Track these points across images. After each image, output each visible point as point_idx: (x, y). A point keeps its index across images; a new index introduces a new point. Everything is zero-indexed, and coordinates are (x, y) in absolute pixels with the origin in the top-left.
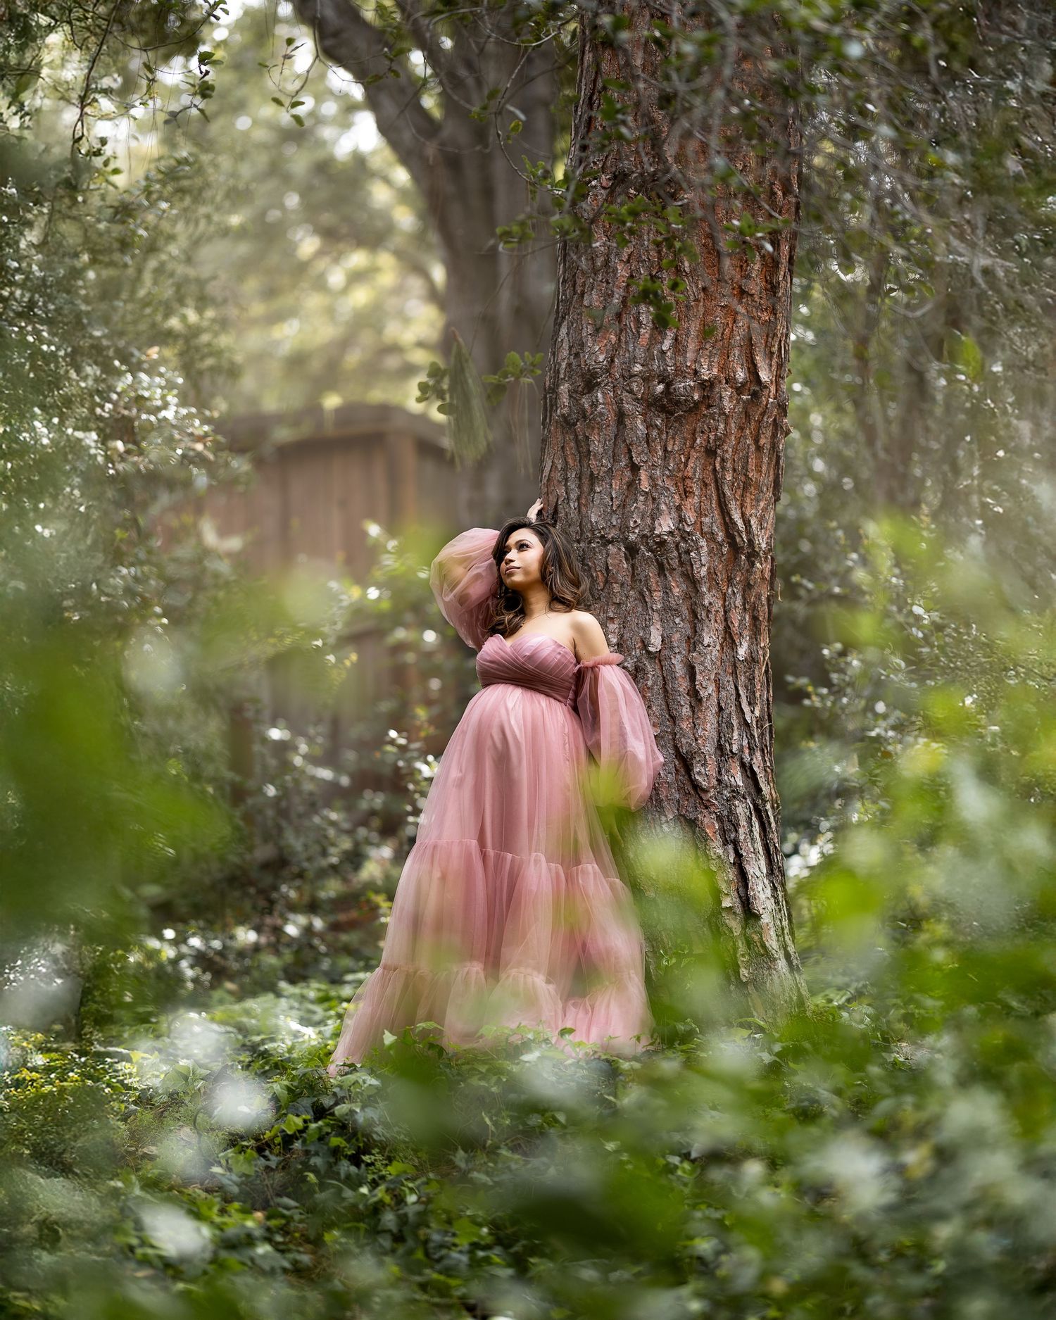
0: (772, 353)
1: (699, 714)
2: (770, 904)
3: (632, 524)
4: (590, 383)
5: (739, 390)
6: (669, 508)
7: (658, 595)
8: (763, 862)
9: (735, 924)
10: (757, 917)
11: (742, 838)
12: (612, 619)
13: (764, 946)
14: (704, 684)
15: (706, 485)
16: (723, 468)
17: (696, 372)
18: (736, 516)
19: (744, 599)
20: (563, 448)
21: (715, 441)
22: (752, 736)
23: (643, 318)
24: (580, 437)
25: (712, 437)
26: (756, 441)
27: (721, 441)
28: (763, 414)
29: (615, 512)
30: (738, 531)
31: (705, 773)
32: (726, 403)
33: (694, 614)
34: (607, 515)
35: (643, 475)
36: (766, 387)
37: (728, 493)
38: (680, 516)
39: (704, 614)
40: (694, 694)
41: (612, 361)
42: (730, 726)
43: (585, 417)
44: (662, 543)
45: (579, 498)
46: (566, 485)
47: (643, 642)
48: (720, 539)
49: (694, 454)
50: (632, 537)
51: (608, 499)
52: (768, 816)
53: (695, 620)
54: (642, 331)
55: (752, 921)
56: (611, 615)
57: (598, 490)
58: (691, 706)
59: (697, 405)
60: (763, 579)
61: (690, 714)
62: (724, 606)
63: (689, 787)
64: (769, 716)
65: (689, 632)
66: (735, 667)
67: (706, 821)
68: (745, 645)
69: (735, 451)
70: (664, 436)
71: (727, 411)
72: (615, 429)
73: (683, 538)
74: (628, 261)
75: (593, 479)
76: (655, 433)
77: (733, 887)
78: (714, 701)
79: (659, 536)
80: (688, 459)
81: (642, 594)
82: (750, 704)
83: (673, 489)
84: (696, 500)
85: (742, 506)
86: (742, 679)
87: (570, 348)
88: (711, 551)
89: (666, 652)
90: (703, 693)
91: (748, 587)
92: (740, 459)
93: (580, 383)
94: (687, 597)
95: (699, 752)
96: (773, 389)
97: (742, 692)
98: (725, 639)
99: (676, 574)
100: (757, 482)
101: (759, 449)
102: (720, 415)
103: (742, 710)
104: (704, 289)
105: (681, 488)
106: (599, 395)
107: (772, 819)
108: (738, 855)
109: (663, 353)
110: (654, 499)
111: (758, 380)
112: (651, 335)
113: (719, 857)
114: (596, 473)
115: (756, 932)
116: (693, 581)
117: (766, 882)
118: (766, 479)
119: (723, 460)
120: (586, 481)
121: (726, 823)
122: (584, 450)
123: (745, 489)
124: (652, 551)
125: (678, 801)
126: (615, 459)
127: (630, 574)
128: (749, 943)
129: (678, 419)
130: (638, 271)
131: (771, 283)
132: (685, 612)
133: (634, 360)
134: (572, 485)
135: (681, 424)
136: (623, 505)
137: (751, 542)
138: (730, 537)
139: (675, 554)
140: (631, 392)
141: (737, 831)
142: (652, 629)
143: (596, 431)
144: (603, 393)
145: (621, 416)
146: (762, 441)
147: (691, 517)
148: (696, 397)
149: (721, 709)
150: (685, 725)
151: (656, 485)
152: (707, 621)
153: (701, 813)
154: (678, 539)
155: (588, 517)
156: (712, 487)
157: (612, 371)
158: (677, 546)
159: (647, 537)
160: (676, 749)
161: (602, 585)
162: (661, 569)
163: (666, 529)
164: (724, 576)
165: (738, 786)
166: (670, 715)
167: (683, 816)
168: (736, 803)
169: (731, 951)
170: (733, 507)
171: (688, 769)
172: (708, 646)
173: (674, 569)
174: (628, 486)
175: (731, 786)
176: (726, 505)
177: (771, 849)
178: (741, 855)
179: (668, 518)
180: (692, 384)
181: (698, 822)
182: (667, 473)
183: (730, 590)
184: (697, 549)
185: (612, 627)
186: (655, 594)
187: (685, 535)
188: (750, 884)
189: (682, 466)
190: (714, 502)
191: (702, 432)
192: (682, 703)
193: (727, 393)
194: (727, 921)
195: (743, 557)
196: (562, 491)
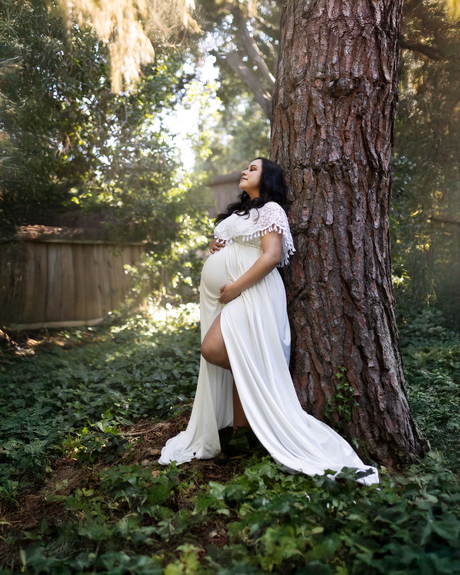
0: (391, 67)
1: (354, 258)
2: (394, 361)
3: (316, 157)
4: (294, 86)
5: (375, 84)
6: (337, 148)
7: (331, 194)
8: (390, 338)
9: (375, 377)
10: (388, 370)
11: (379, 326)
12: (305, 208)
13: (392, 387)
14: (357, 242)
15: (357, 135)
16: (366, 125)
17: (351, 74)
18: (373, 151)
19: (377, 196)
20: (281, 121)
21: (362, 110)
22: (382, 268)
24: (290, 114)
25: (360, 108)
26: (383, 112)
27: (365, 111)
28: (386, 99)
29: (307, 151)
30: (374, 159)
31: (357, 291)
32: (368, 90)
33: (351, 204)
34: (303, 154)
35: (323, 131)
36: (388, 83)
37: (369, 139)
38: (343, 152)
39: (356, 203)
40: (351, 246)
41: (306, 73)
42: (371, 264)
43: (292, 103)
44: (333, 166)
45: (289, 146)
46: (282, 140)
47: (323, 219)
48: (364, 164)
49: (350, 118)
50: (317, 164)
51: (304, 145)
52: (391, 312)
53: (351, 207)
55: (385, 373)
56: (305, 205)
57: (298, 140)
58: (350, 254)
59: (352, 91)
60: (386, 185)
61: (349, 258)
62: (367, 200)
63: (349, 299)
64: (389, 257)
65: (348, 214)
66: (373, 232)
67: (359, 318)
68: (378, 220)
69: (372, 117)
70: (334, 110)
71: (368, 94)
72: (307, 108)
73: (345, 164)
75: (296, 135)
76: (329, 108)
77: (374, 355)
78: (362, 251)
79: (331, 162)
80: (347, 121)
81: (322, 193)
82: (381, 251)
83: (338, 137)
84: (351, 143)
85: (376, 146)
86: (376, 239)
87: (284, 70)
88: (359, 171)
89: (335, 225)
90: (356, 247)
91: (378, 189)
92: (375, 121)
93: (289, 86)
94: (346, 194)
95: (354, 279)
96: (391, 85)
97: (377, 246)
98: (367, 217)
99: (341, 183)
100: (383, 135)
101: (384, 116)
102: (364, 96)
103: (377, 255)
105: (343, 138)
106: (299, 91)
107: (393, 312)
108: (377, 336)
109: (333, 65)
110: (328, 143)
111: (384, 79)
112: (327, 56)
113: (366, 338)
114: (297, 131)
115: (387, 379)
116: (349, 186)
117: (391, 348)
118: (388, 134)
119: (366, 122)
120: (292, 137)
121: (370, 319)
122: (291, 121)
123: (377, 138)
124: (328, 171)
125: (343, 307)
126: (307, 123)
127: (316, 184)
128: (383, 386)
129: (341, 100)
132: (346, 203)
133: (317, 70)
134: (286, 140)
135: (343, 103)
136: (312, 148)
137: (381, 166)
138: (370, 163)
139: (340, 172)
140: (316, 87)
141: (376, 323)
142: (328, 212)
143: (297, 110)
144: (301, 90)
145: (310, 100)
146: (386, 113)
147: (348, 151)
148: (351, 87)
149: (366, 255)
150: (347, 265)
151: (330, 136)
152: (358, 208)
153: (356, 313)
154: (341, 164)
155: (294, 155)
156: (360, 136)
157: (306, 78)
158: (341, 168)
159: (325, 164)
160: (342, 277)
161: (300, 190)
162: (332, 181)
163: (335, 158)
164: (367, 184)
165: (376, 297)
166: (338, 259)
167: (346, 315)
168: (375, 307)
169: (374, 392)
170: (371, 146)
171: (349, 289)
172: (359, 221)
173: (340, 180)
174: (314, 138)
175: (372, 297)
176: (368, 145)
177: (393, 329)
178: (379, 336)
179: (336, 153)
180: (349, 80)
181: (355, 319)
182: (336, 129)
183: (370, 191)
184: (352, 169)
185: (306, 212)
186: (329, 193)
187: (346, 162)
188: (384, 352)
189: (344, 125)
190: (361, 144)
191: (355, 106)
192: (345, 252)
193: (368, 85)
194: (371, 375)
195: (377, 174)
196: (280, 143)
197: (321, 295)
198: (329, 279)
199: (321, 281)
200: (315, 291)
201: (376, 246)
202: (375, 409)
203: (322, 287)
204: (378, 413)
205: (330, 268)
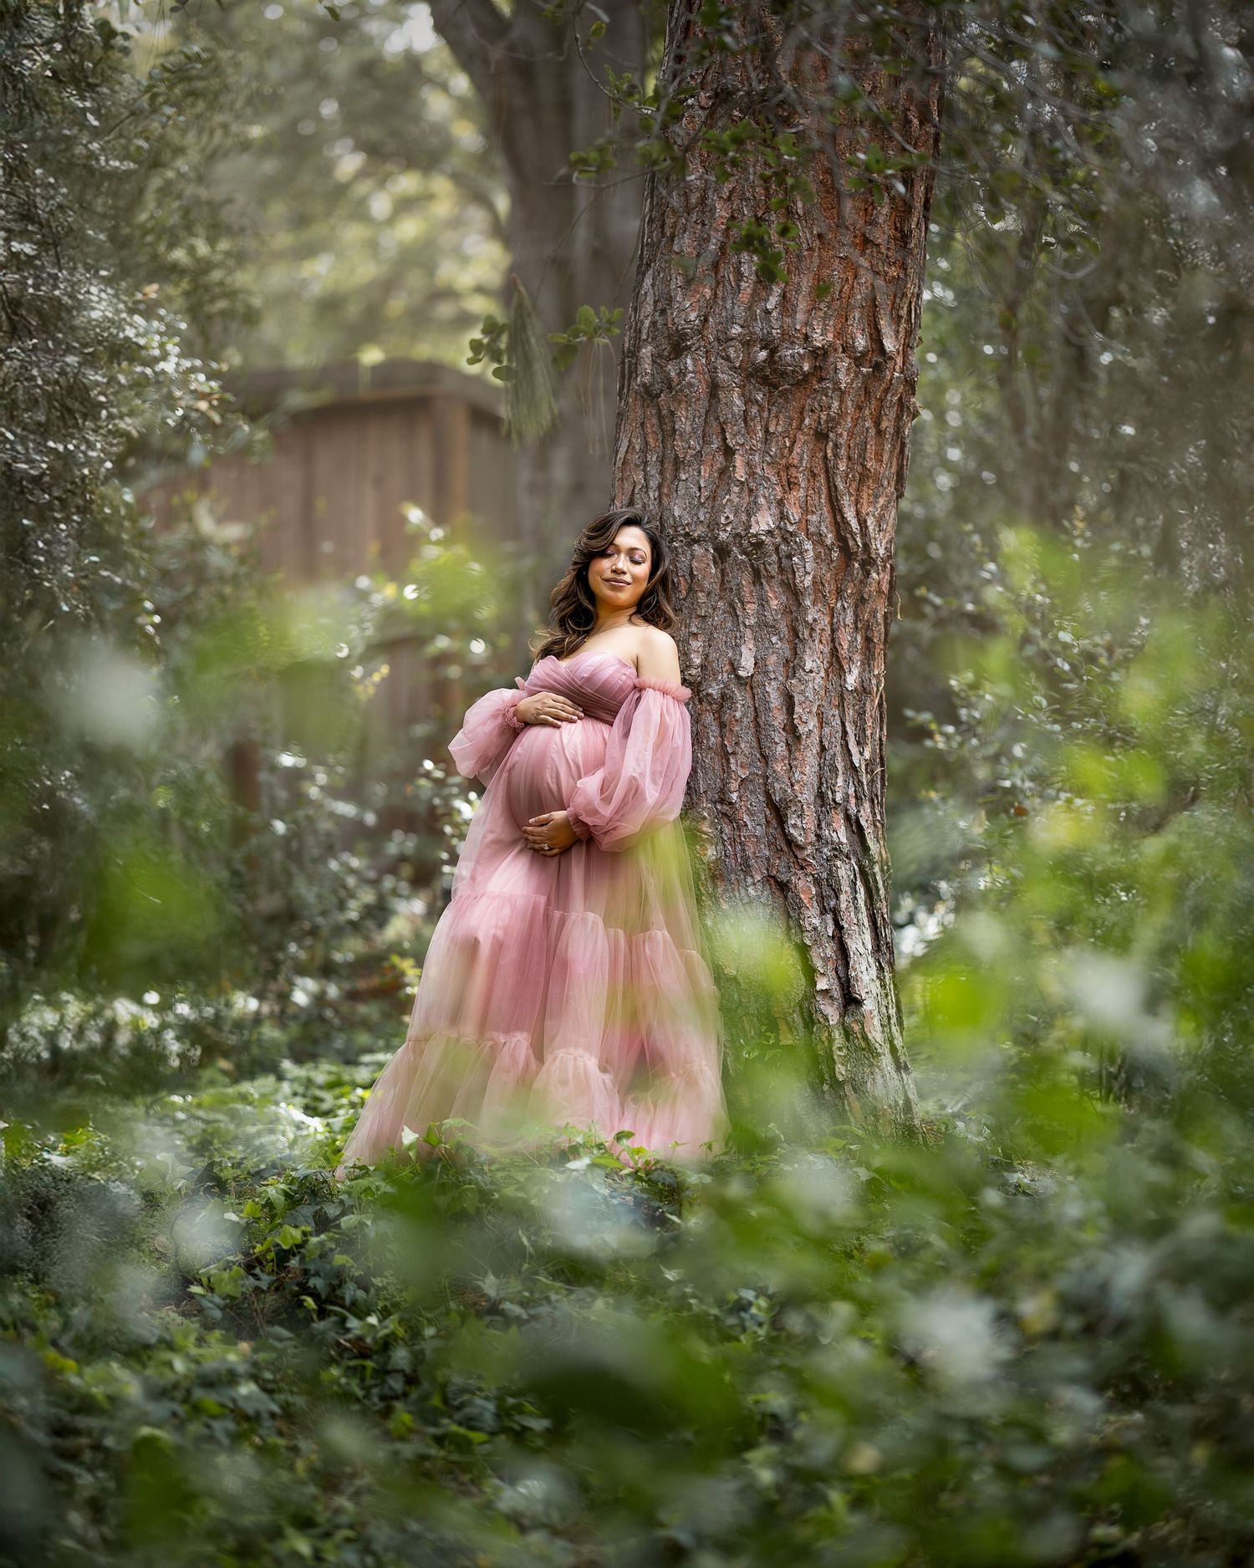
0: (900, 317)
1: (797, 754)
2: (875, 988)
3: (723, 520)
4: (678, 347)
5: (858, 361)
6: (769, 503)
7: (751, 608)
8: (868, 937)
9: (831, 1012)
10: (859, 1003)
11: (843, 906)
12: (695, 635)
13: (865, 1038)
14: (804, 718)
15: (814, 475)
16: (836, 455)
17: (806, 337)
18: (850, 515)
19: (856, 616)
20: (642, 424)
21: (827, 422)
22: (860, 783)
23: (744, 268)
24: (664, 412)
25: (824, 417)
26: (877, 423)
27: (834, 422)
28: (886, 391)
29: (701, 504)
30: (851, 533)
31: (801, 826)
32: (842, 376)
33: (795, 632)
34: (693, 509)
35: (739, 461)
36: (891, 358)
37: (841, 486)
38: (782, 513)
39: (806, 633)
40: (791, 729)
41: (706, 320)
42: (834, 770)
43: (670, 388)
44: (759, 545)
45: (660, 487)
46: (644, 470)
47: (732, 664)
48: (829, 542)
49: (801, 437)
50: (723, 536)
51: (695, 489)
52: (876, 881)
53: (796, 639)
54: (743, 285)
55: (852, 1008)
56: (694, 629)
57: (683, 477)
58: (788, 745)
59: (806, 377)
60: (880, 592)
61: (786, 753)
62: (832, 624)
63: (781, 843)
64: (882, 758)
65: (788, 654)
66: (842, 698)
67: (801, 884)
68: (855, 672)
69: (851, 435)
70: (765, 415)
71: (843, 386)
72: (706, 404)
73: (785, 540)
74: (729, 198)
75: (678, 464)
76: (754, 410)
77: (830, 966)
78: (815, 739)
79: (755, 536)
80: (793, 443)
81: (732, 606)
82: (858, 743)
83: (774, 479)
84: (802, 493)
85: (857, 502)
86: (850, 713)
87: (655, 302)
88: (817, 557)
89: (759, 678)
90: (802, 729)
91: (861, 601)
92: (857, 445)
93: (666, 347)
94: (787, 611)
95: (795, 800)
96: (899, 361)
97: (850, 729)
98: (831, 664)
99: (775, 583)
100: (877, 473)
102: (834, 390)
103: (849, 751)
104: (820, 236)
105: (785, 483)
106: (689, 361)
107: (881, 884)
108: (839, 927)
109: (768, 312)
110: (751, 491)
111: (882, 349)
112: (754, 290)
113: (815, 929)
114: (681, 456)
115: (857, 1021)
116: (794, 593)
117: (871, 960)
118: (888, 470)
119: (836, 446)
120: (669, 466)
121: (825, 888)
122: (668, 427)
123: (862, 482)
124: (747, 554)
125: (768, 859)
126: (705, 439)
127: (718, 581)
128: (847, 1033)
129: (783, 394)
130: (740, 210)
131: (902, 231)
132: (784, 630)
133: (732, 320)
134: (653, 470)
135: (787, 401)
136: (713, 497)
137: (866, 546)
138: (842, 539)
139: (774, 558)
140: (728, 359)
141: (837, 898)
142: (743, 649)
143: (684, 405)
144: (694, 359)
145: (714, 388)
146: (884, 424)
147: (794, 513)
148: (806, 367)
149: (823, 749)
150: (779, 767)
151: (755, 473)
152: (810, 641)
153: (796, 874)
154: (778, 540)
155: (671, 511)
156: (822, 478)
157: (705, 333)
158: (777, 549)
159: (741, 537)
160: (768, 795)
161: (684, 592)
162: (757, 576)
163: (764, 527)
164: (833, 587)
165: (842, 843)
166: (761, 755)
167: (774, 877)
168: (838, 863)
169: (826, 1043)
170: (847, 503)
171: (781, 820)
172: (811, 671)
173: (773, 577)
174: (720, 474)
175: (832, 843)
176: (838, 501)
177: (879, 920)
178: (842, 928)
179: (767, 514)
180: (802, 351)
181: (792, 886)
182: (768, 459)
183: (839, 605)
184: (801, 553)
185: (696, 644)
186: (749, 606)
187: (788, 536)
188: (851, 962)
189: (786, 451)
190: (823, 496)
191: (812, 411)
192: (777, 740)
193: (843, 365)
194: (822, 1007)
195: (857, 565)
196: (639, 477)
197: (721, 832)
198: (740, 797)
199: (722, 801)
200: (707, 823)
201: (848, 729)
202: (827, 1077)
203: (725, 815)
204: (831, 1086)
205: (743, 773)
